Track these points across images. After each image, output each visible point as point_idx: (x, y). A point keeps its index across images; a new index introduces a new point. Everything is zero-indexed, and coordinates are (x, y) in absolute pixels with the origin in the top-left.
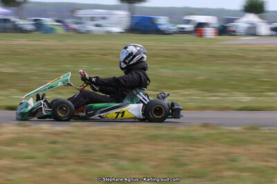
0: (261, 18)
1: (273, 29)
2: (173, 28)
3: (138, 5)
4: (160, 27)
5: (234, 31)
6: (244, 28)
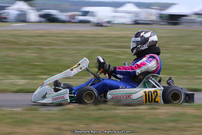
0: (30, 5)
1: (41, 16)
5: (5, 18)
6: (15, 15)
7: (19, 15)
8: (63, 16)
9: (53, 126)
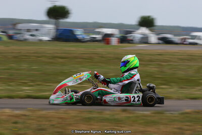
0: (151, 30)
1: (159, 39)
2: (87, 37)
3: (62, 21)
4: (78, 36)
5: (132, 40)
6: (139, 38)
7: (142, 38)
8: (176, 39)
9: (175, 127)
